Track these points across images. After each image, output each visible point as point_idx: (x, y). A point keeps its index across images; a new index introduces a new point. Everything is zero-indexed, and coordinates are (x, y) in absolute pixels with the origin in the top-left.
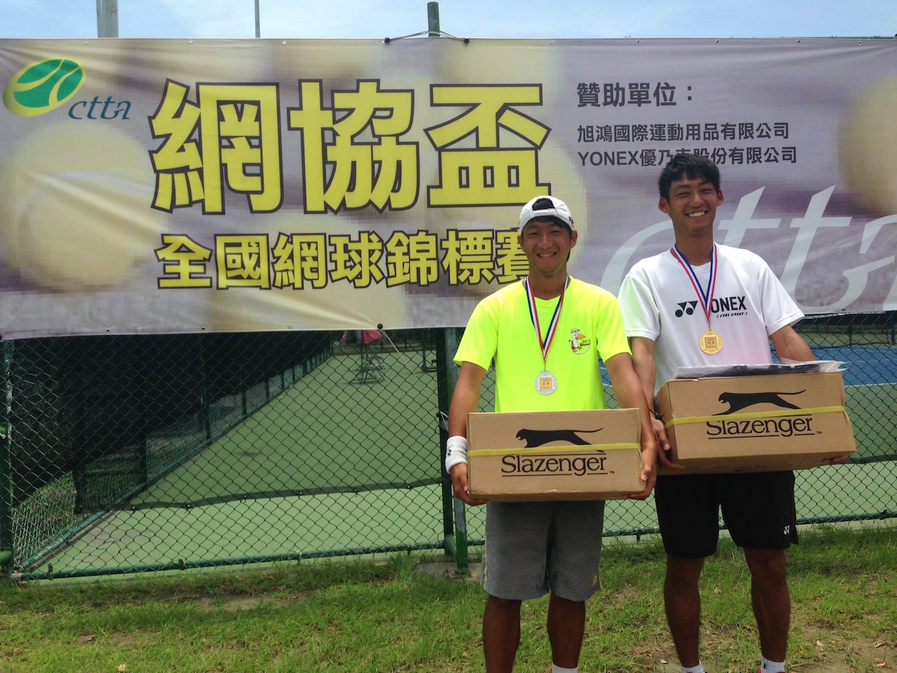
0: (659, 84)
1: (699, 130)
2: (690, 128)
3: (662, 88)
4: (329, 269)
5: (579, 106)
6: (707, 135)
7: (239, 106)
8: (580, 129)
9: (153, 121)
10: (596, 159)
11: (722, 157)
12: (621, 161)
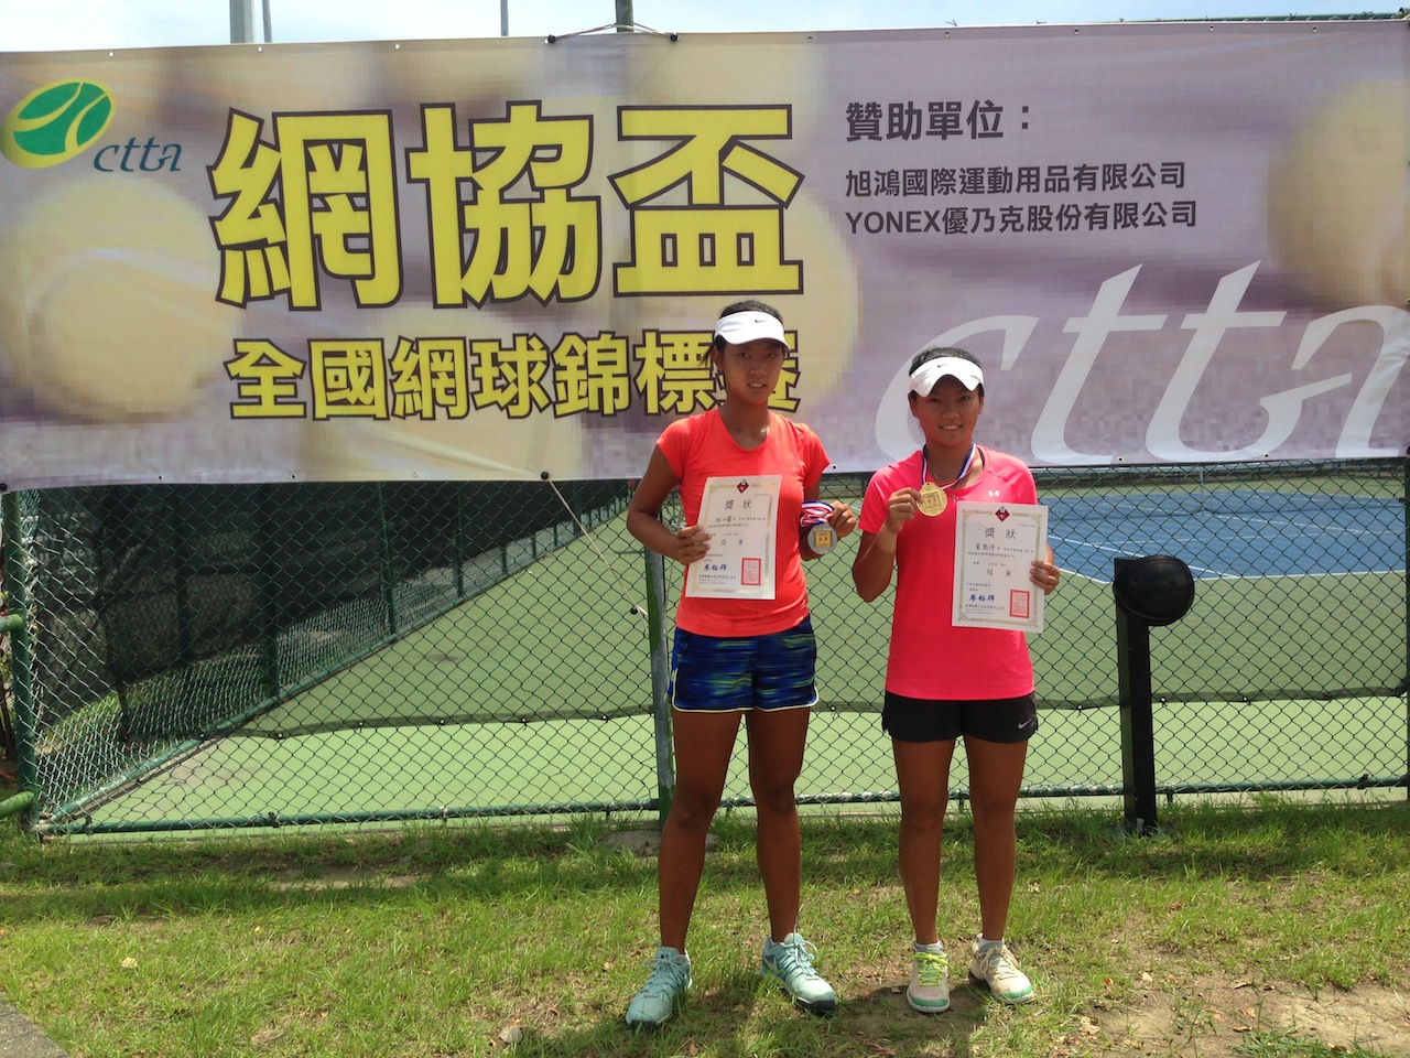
0: (977, 103)
1: (1037, 176)
2: (1024, 173)
3: (982, 110)
4: (471, 390)
5: (849, 139)
6: (1050, 185)
7: (336, 147)
8: (850, 176)
9: (214, 173)
10: (874, 222)
11: (1074, 220)
12: (913, 226)
